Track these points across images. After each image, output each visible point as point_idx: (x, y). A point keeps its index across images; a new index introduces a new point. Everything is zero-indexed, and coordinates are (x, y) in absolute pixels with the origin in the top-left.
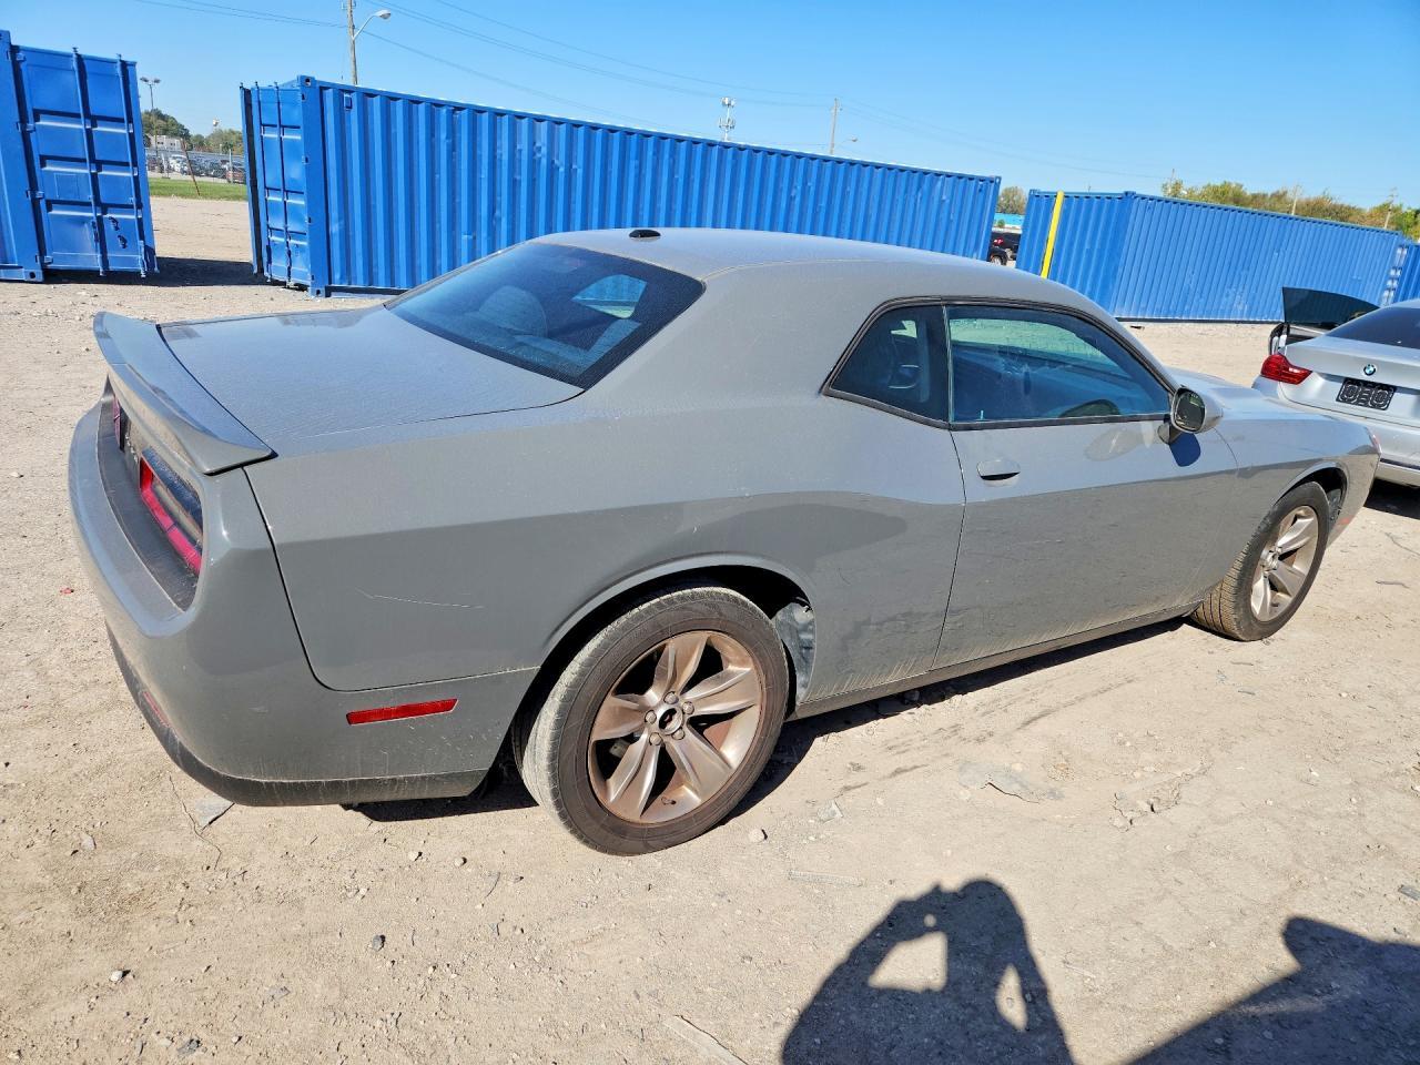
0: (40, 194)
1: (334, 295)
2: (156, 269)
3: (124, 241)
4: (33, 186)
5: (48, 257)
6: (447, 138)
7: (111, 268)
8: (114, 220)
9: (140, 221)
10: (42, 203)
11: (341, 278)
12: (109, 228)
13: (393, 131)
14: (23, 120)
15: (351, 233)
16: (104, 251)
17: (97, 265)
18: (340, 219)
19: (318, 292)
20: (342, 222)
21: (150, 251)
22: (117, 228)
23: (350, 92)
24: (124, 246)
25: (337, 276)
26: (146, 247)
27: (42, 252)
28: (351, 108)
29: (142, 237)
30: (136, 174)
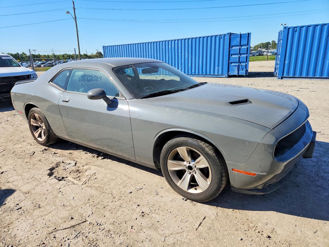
0: (230, 61)
1: (284, 79)
2: (247, 74)
3: (243, 69)
4: (229, 60)
5: (229, 73)
6: (326, 33)
7: (239, 74)
8: (242, 65)
9: (246, 65)
10: (230, 63)
11: (286, 74)
12: (240, 66)
13: (308, 35)
14: (230, 48)
15: (291, 63)
16: (238, 71)
17: (237, 74)
18: (288, 60)
19: (279, 78)
20: (289, 60)
21: (247, 71)
22: (242, 67)
23: (296, 28)
24: (242, 70)
25: (285, 74)
26: (246, 70)
27: (228, 72)
28: (296, 31)
29: (246, 68)
30: (247, 55)
